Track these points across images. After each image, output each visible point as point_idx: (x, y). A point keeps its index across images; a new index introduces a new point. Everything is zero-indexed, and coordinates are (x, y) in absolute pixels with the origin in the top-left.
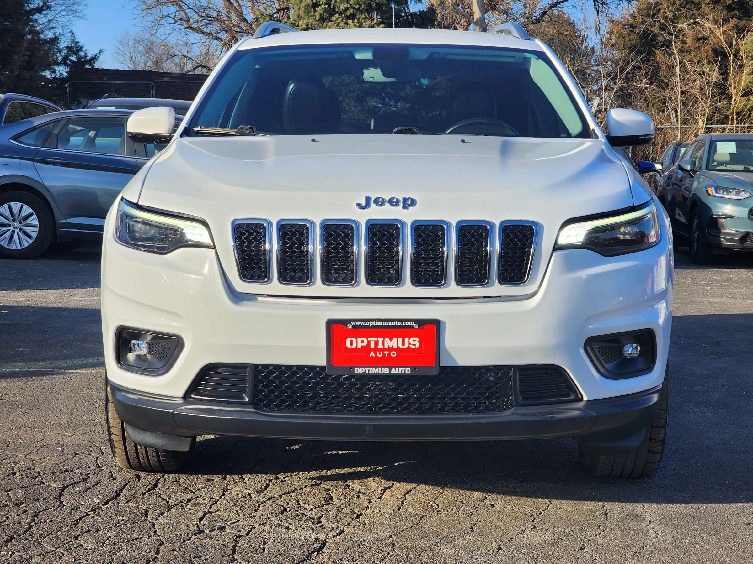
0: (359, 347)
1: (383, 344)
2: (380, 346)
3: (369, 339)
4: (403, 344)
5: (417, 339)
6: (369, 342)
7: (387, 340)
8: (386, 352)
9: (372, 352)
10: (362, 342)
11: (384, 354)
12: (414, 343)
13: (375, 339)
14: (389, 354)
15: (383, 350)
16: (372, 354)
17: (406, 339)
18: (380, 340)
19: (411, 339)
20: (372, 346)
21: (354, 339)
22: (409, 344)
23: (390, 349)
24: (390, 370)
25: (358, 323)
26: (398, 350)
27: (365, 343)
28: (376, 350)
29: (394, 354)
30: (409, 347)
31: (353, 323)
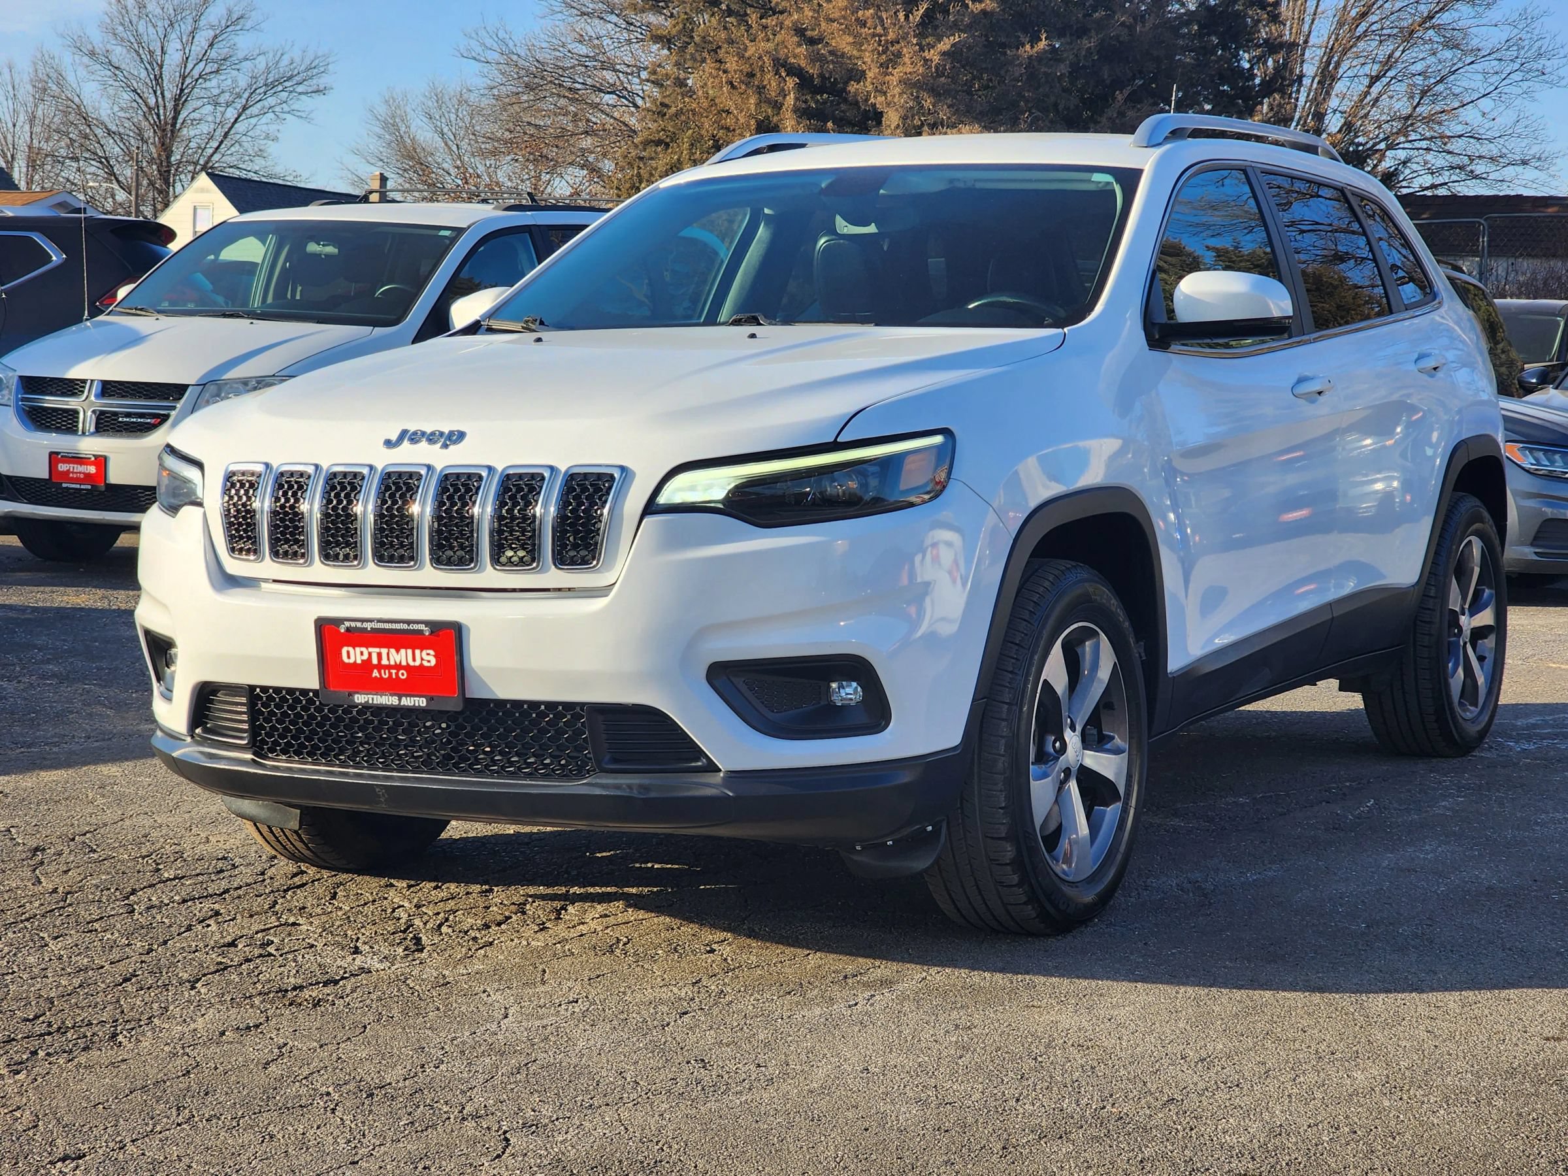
0: (359, 661)
1: (388, 659)
2: (385, 662)
3: (371, 650)
4: (414, 660)
5: (432, 652)
6: (370, 654)
7: (393, 651)
8: (394, 671)
9: (375, 671)
10: (362, 653)
11: (390, 674)
12: (428, 658)
13: (377, 650)
14: (397, 674)
15: (389, 667)
16: (375, 674)
17: (417, 652)
18: (384, 651)
19: (424, 652)
20: (375, 661)
21: (351, 649)
22: (422, 659)
23: (398, 667)
24: (400, 700)
25: (353, 624)
26: (408, 668)
27: (365, 657)
28: (380, 667)
29: (403, 675)
30: (421, 665)
31: (347, 624)
